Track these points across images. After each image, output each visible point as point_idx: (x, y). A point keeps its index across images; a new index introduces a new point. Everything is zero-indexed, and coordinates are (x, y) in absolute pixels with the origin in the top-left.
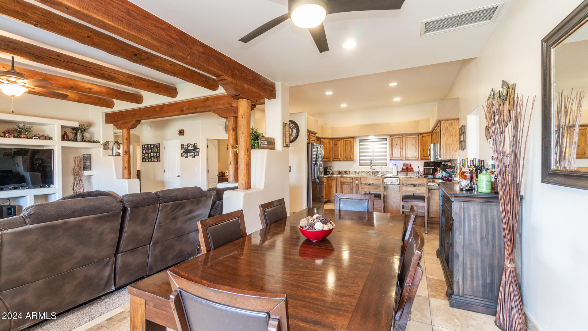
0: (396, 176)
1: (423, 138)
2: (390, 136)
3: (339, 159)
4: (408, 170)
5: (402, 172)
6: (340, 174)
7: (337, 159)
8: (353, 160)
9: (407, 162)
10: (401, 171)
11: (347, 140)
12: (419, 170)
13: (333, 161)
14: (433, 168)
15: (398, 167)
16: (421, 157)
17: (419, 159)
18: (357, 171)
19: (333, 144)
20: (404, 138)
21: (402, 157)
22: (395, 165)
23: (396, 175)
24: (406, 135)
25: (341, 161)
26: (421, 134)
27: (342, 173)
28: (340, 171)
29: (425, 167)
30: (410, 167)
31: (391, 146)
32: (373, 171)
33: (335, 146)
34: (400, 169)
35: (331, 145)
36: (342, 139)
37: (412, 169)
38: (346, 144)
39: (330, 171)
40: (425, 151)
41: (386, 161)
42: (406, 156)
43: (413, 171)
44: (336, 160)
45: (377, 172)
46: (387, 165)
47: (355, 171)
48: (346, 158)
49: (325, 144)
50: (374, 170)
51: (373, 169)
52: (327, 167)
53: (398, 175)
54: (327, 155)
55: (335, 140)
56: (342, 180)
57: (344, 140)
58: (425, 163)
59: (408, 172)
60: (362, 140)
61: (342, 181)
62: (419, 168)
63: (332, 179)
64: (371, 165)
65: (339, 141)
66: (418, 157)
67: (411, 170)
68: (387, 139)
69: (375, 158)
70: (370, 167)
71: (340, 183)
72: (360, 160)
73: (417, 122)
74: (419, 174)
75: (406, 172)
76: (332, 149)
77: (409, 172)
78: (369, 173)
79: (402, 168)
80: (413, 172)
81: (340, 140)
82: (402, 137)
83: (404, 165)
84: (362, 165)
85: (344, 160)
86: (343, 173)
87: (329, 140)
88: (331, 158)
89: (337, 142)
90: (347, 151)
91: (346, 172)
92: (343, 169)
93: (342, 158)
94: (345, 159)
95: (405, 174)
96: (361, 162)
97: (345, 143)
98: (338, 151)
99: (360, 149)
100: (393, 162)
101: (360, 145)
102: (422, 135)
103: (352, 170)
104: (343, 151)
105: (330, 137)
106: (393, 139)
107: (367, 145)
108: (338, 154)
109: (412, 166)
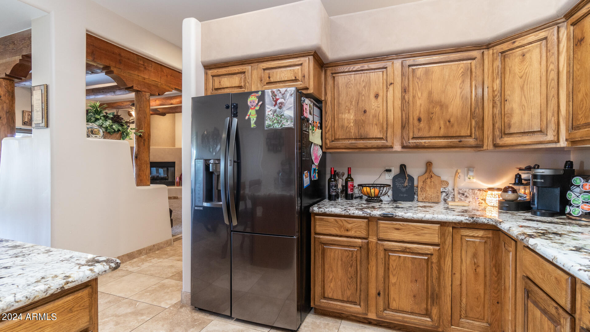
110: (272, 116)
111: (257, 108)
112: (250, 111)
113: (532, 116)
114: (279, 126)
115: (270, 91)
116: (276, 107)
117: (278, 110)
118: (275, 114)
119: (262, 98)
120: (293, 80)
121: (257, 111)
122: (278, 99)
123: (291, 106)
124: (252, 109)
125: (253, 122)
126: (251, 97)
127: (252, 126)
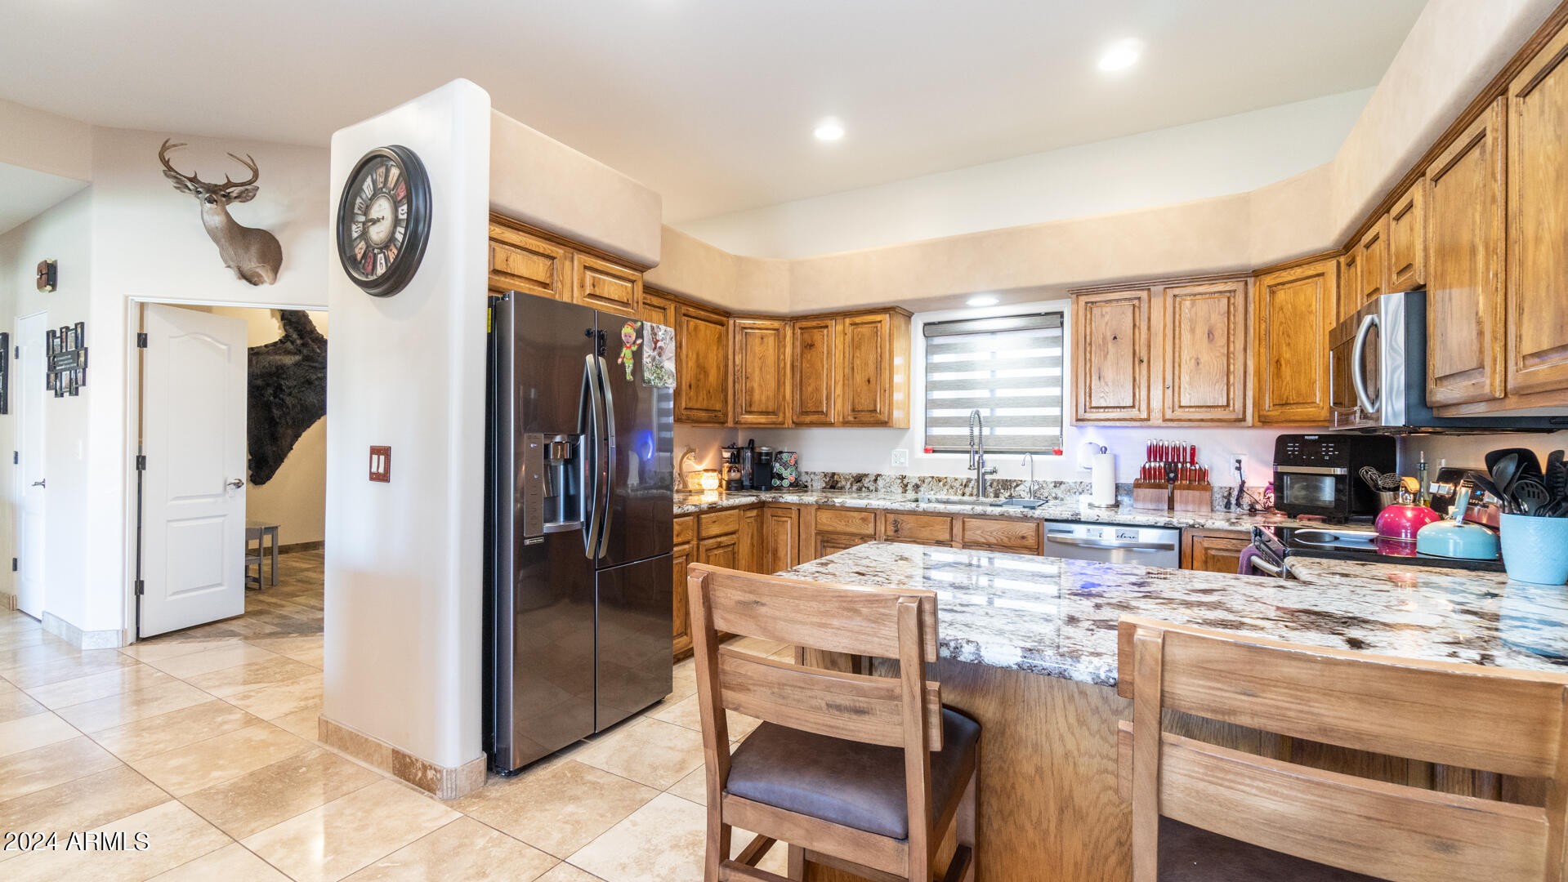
0: (1105, 515)
1: (1273, 293)
2: (1077, 291)
3: (822, 418)
4: (1175, 479)
5: (1142, 492)
6: (833, 487)
7: (814, 418)
8: (884, 424)
9: (1171, 437)
10: (1137, 485)
11: (858, 320)
12: (1243, 483)
13: (798, 425)
14: (1338, 471)
15: (1122, 463)
16: (1258, 404)
17: (1244, 419)
18: (913, 476)
19: (798, 343)
20: (1157, 303)
21: (1144, 407)
22: (1104, 450)
23: (1109, 507)
24: (1171, 281)
25: (831, 425)
26: (1258, 273)
27: (843, 483)
28: (834, 474)
29: (1281, 469)
30: (1193, 462)
31: (1085, 347)
32: (988, 477)
33: (805, 351)
34: (1130, 475)
35: (788, 350)
36: (840, 321)
37: (1203, 474)
38: (856, 345)
39: (785, 474)
40: (1286, 371)
41: (1055, 431)
42: (1168, 403)
43: (1208, 488)
44: (808, 419)
45: (1006, 484)
46: (1060, 453)
47: (904, 477)
48: (853, 410)
49: (758, 341)
50: (995, 477)
51: (988, 468)
52: (767, 454)
53: (1117, 505)
54: (764, 399)
55: (805, 324)
56: (826, 520)
57: (848, 321)
58: (1282, 442)
59: (1177, 493)
60: (940, 323)
61: (825, 528)
62: (1239, 469)
63: (780, 512)
64: (976, 448)
65: (827, 327)
66: (1238, 405)
67: (1199, 479)
68: (1061, 314)
69: (1001, 412)
70: (968, 455)
71: (816, 534)
72: (930, 422)
73: (1242, 205)
74: (1238, 504)
75: (1165, 493)
76: (793, 367)
77: (1185, 492)
78: (968, 491)
79: (1146, 472)
80: (1207, 495)
81: (829, 322)
82: (1144, 294)
83: (1154, 452)
84: (937, 447)
85: (846, 424)
86: (848, 486)
87: (776, 324)
88: (789, 414)
89: (817, 335)
90: (858, 377)
91: (859, 479)
92: (846, 467)
93: (837, 408)
94: (851, 418)
95: (1159, 500)
96: (936, 431)
97: (848, 338)
98: (818, 376)
99: (930, 368)
100: (1093, 435)
101: (930, 350)
102: (1269, 280)
103: (889, 471)
104: (840, 377)
105: (784, 309)
106: (1097, 311)
107: (964, 349)
108: (818, 390)
109: (1203, 461)
110: (650, 365)
111: (634, 348)
112: (624, 350)
113: (768, 398)
114: (661, 384)
115: (649, 324)
116: (656, 353)
117: (657, 357)
118: (654, 364)
119: (640, 333)
120: (623, 302)
121: (633, 352)
122: (658, 341)
123: (671, 355)
124: (627, 348)
125: (628, 371)
126: (626, 326)
127: (628, 378)
